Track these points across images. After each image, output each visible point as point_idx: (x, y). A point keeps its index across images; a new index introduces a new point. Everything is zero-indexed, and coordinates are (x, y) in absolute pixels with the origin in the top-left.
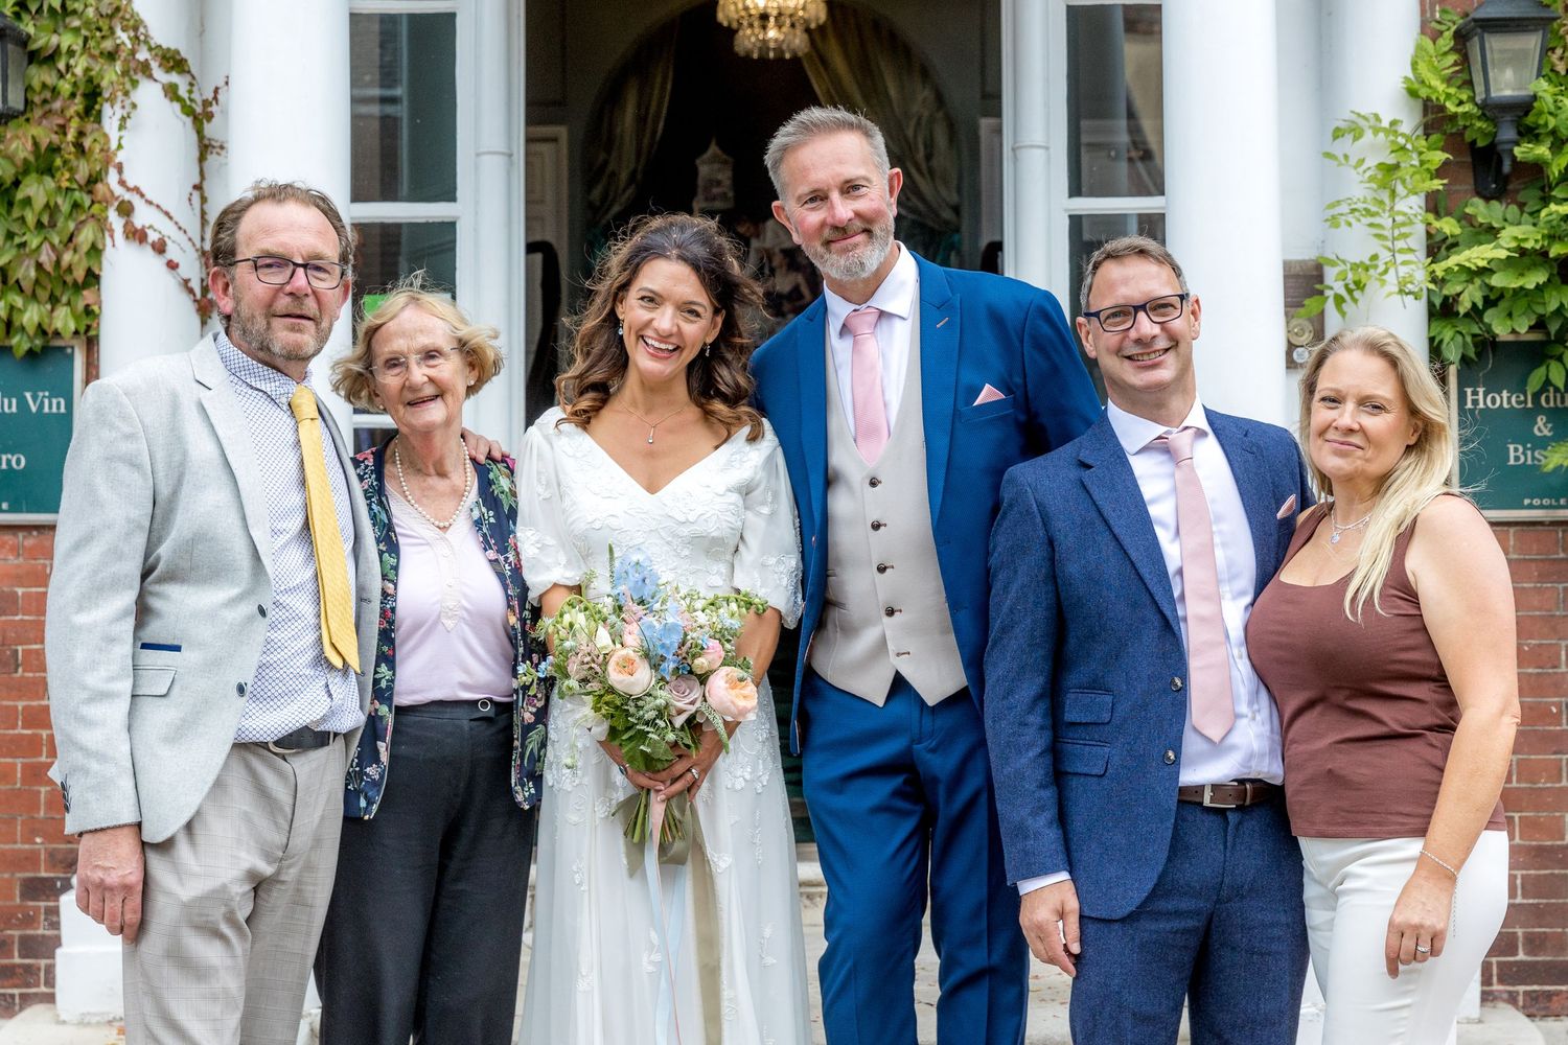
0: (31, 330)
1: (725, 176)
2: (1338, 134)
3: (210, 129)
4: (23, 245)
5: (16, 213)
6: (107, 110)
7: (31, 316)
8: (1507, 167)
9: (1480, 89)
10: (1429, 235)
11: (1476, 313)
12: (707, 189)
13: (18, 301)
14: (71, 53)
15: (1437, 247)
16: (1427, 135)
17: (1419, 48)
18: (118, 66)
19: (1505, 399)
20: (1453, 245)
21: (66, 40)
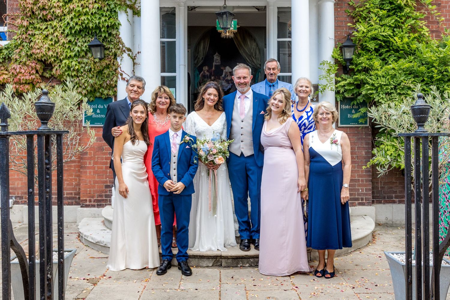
0: (106, 95)
1: (219, 58)
2: (321, 64)
3: (135, 61)
4: (104, 80)
5: (103, 75)
6: (118, 58)
7: (106, 92)
8: (348, 69)
9: (344, 56)
10: (336, 80)
11: (343, 93)
12: (216, 61)
13: (104, 90)
14: (112, 48)
15: (337, 82)
16: (335, 64)
17: (334, 50)
18: (120, 51)
19: (347, 107)
20: (340, 82)
21: (111, 46)
